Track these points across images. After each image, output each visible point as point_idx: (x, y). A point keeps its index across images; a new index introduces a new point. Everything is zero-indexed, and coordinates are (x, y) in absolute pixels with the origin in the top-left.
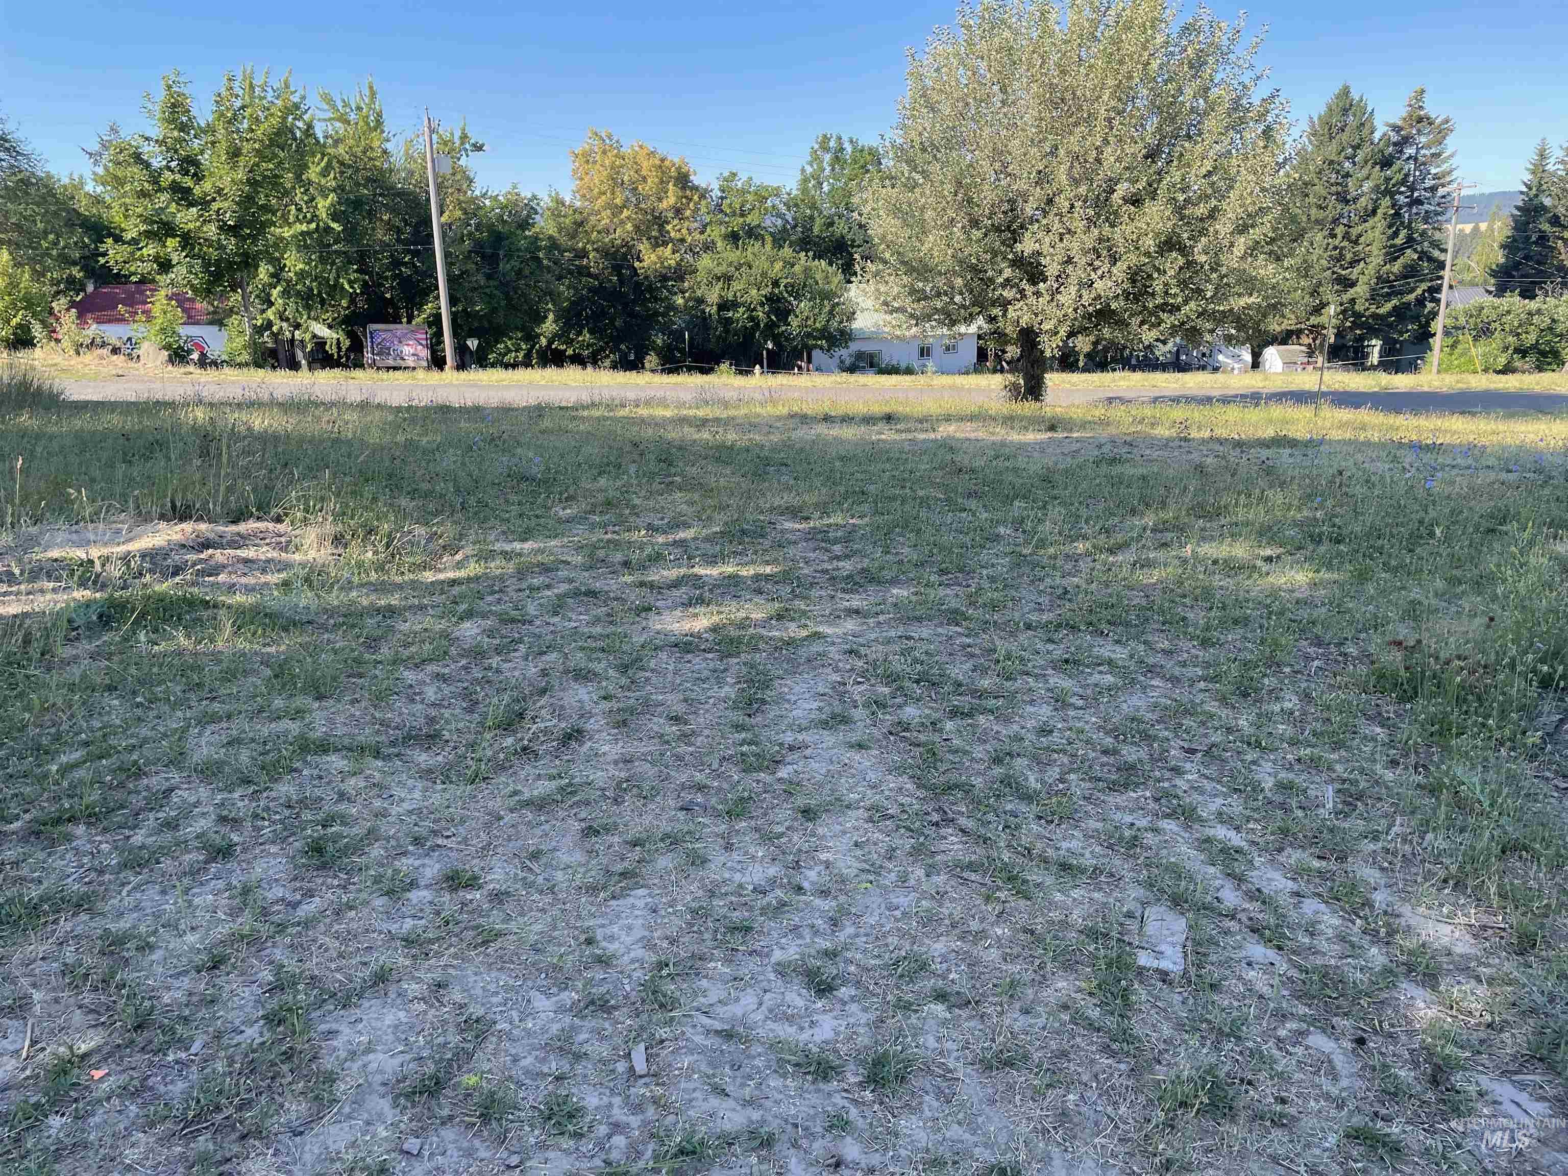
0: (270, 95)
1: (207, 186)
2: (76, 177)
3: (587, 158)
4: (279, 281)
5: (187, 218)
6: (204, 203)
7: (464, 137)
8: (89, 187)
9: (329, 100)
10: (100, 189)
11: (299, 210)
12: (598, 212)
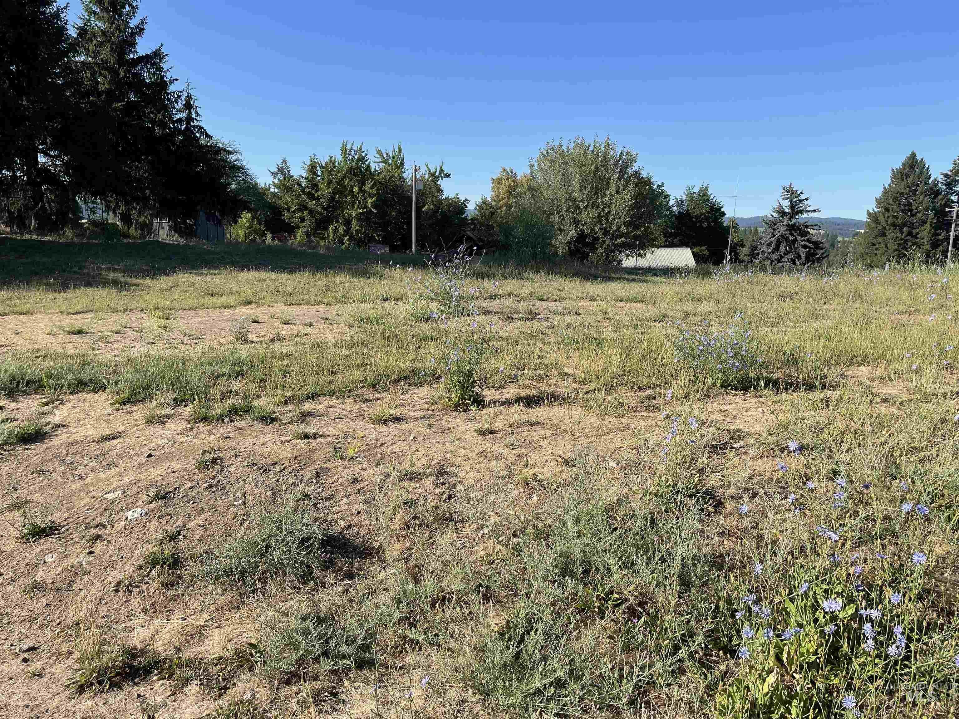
0: (353, 153)
1: (319, 194)
2: (267, 185)
3: (498, 181)
4: (348, 234)
5: (312, 204)
6: (318, 199)
7: (442, 171)
8: (272, 190)
9: (380, 153)
10: (276, 190)
11: (360, 203)
12: (501, 208)
